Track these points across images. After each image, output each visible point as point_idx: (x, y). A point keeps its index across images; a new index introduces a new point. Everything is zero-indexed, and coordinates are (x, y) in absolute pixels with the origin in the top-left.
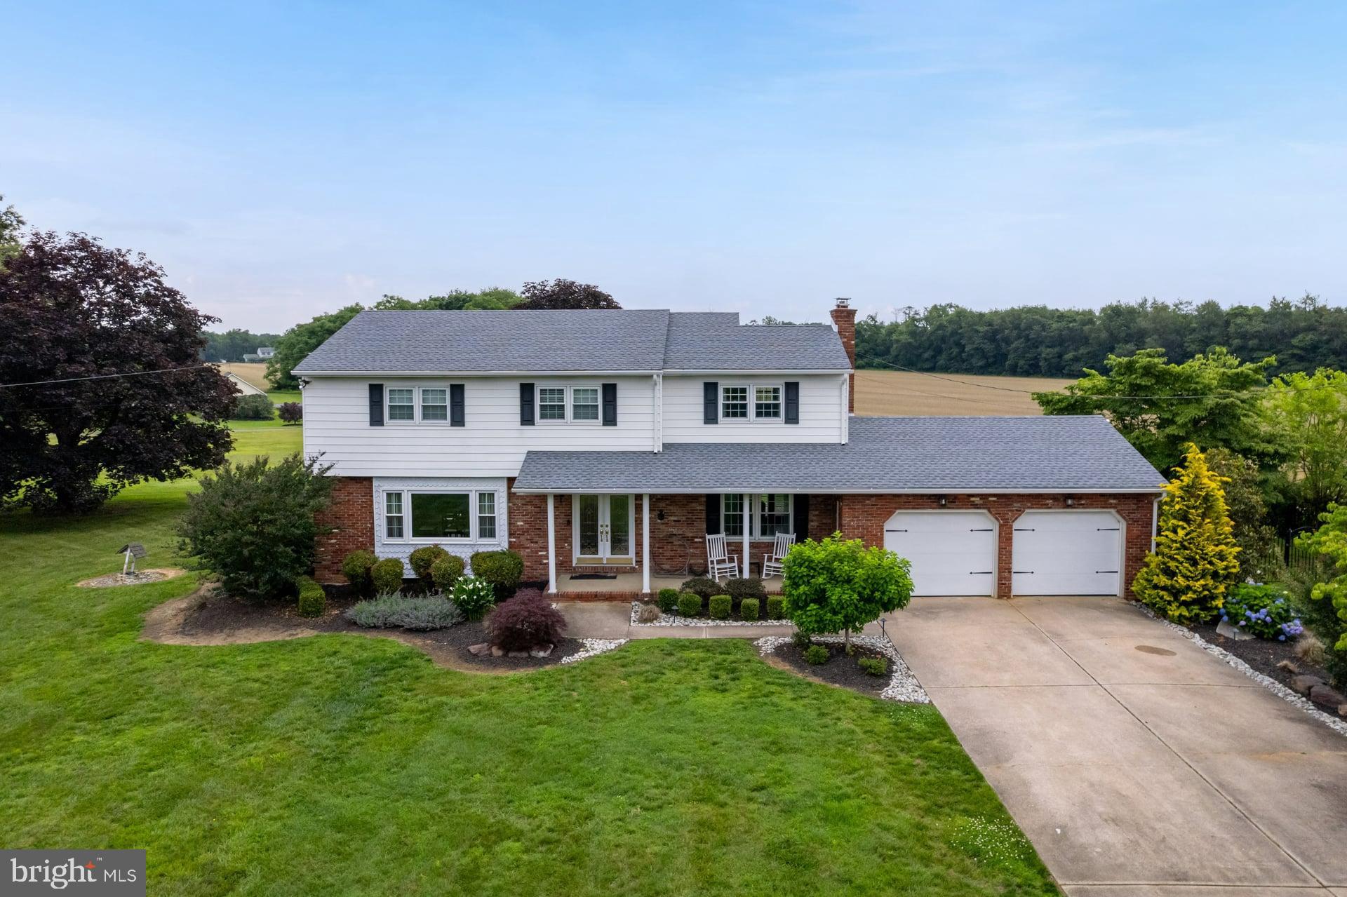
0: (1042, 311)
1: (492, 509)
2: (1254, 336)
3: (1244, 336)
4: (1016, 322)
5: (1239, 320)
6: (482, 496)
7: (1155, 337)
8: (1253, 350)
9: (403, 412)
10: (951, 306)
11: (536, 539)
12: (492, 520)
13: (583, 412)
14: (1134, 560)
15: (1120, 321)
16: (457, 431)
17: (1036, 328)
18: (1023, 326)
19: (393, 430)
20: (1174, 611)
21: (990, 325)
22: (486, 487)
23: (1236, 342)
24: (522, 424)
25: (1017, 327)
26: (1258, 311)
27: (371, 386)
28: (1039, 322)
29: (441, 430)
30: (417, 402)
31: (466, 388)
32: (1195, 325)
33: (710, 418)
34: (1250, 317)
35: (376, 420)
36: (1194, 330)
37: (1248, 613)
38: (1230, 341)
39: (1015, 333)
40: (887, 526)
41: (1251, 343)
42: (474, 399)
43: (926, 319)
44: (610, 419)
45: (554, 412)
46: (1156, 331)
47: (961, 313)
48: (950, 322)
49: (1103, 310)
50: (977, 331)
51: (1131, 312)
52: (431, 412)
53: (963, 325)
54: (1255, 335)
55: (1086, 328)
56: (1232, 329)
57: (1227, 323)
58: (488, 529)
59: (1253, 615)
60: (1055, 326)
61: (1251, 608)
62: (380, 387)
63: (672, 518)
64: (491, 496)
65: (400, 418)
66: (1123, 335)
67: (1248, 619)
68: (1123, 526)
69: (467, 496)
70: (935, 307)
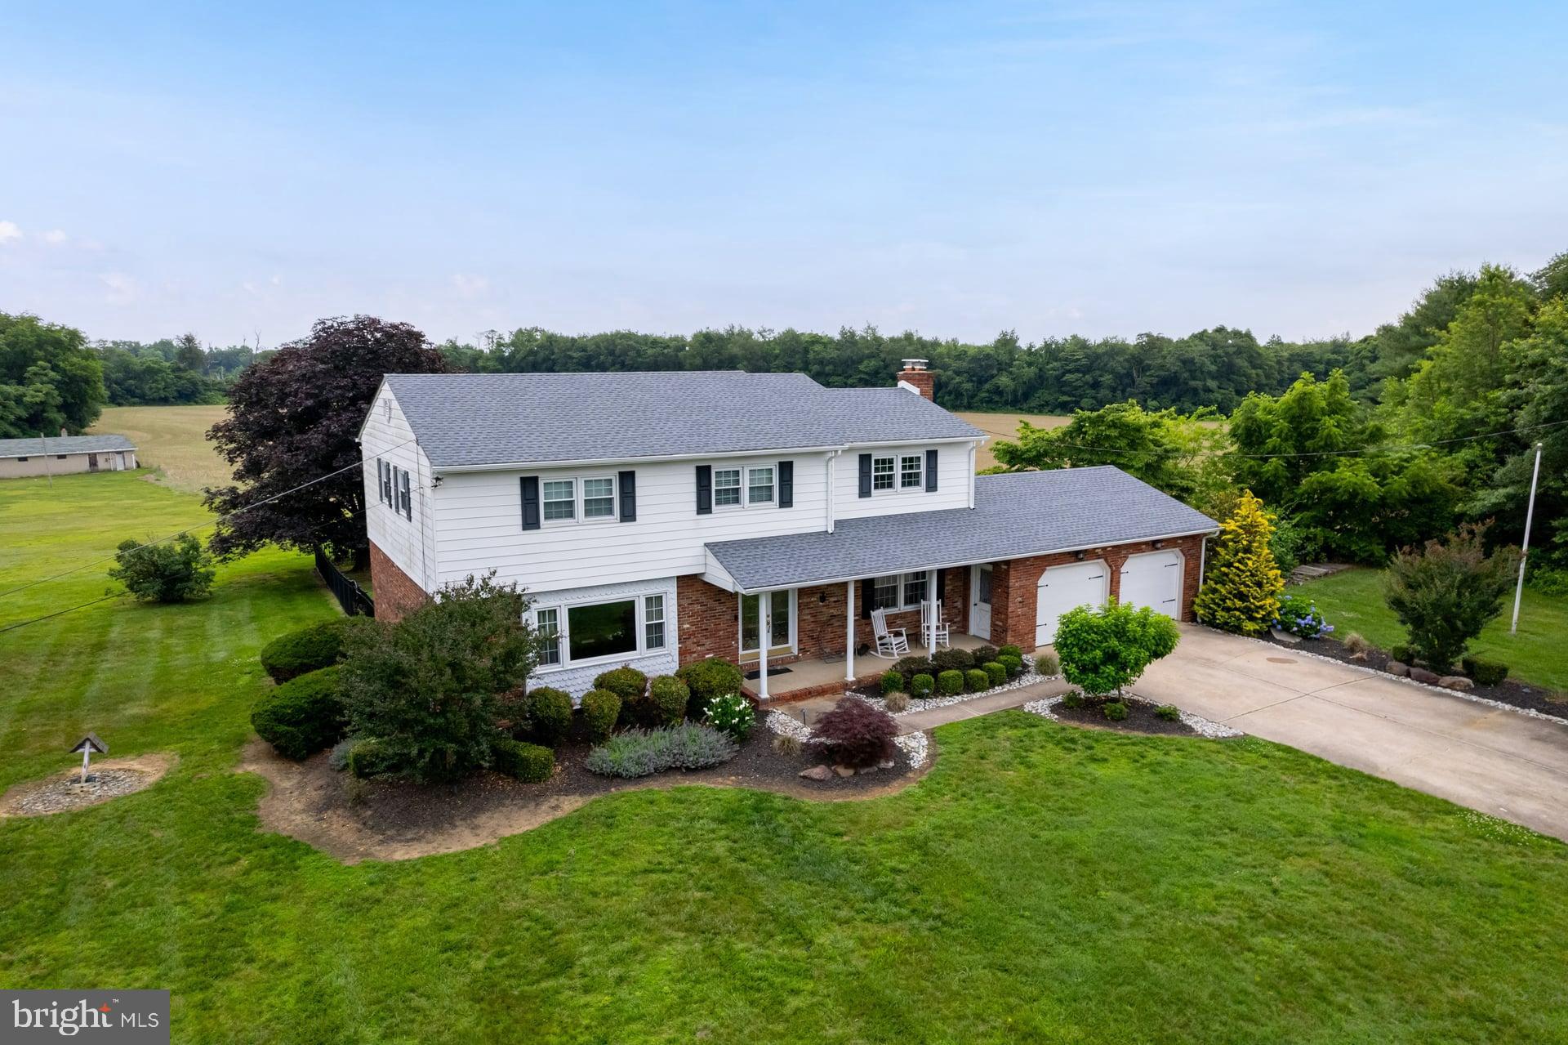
0: (629, 336)
1: (660, 614)
2: (829, 363)
3: (821, 362)
4: (611, 347)
5: (817, 348)
6: (649, 600)
7: (745, 363)
8: (828, 375)
9: (565, 510)
10: (537, 330)
11: (704, 641)
12: (660, 626)
13: (760, 494)
14: (1190, 589)
15: (712, 347)
16: (628, 527)
17: (632, 354)
18: (617, 352)
19: (551, 530)
20: (1250, 626)
21: (584, 350)
22: (653, 591)
23: (815, 368)
24: (699, 513)
25: (612, 353)
26: (831, 341)
27: (523, 480)
28: (633, 348)
29: (610, 527)
30: (579, 497)
31: (637, 475)
32: (777, 351)
33: (864, 492)
34: (825, 345)
35: (530, 521)
36: (777, 357)
37: (1299, 620)
38: (810, 367)
39: (610, 359)
40: (1040, 583)
41: (828, 369)
42: (645, 486)
43: (513, 344)
44: (786, 501)
45: (732, 496)
46: (746, 358)
47: (551, 339)
48: (541, 347)
49: (696, 336)
50: (571, 358)
51: (720, 338)
52: (597, 507)
53: (556, 350)
54: (831, 362)
55: (681, 354)
56: (811, 356)
57: (806, 351)
58: (656, 637)
59: (1302, 622)
60: (650, 352)
61: (1299, 616)
62: (534, 481)
63: (833, 599)
64: (659, 599)
65: (556, 517)
66: (716, 361)
67: (1298, 625)
68: (1181, 561)
69: (632, 603)
70: (520, 331)
